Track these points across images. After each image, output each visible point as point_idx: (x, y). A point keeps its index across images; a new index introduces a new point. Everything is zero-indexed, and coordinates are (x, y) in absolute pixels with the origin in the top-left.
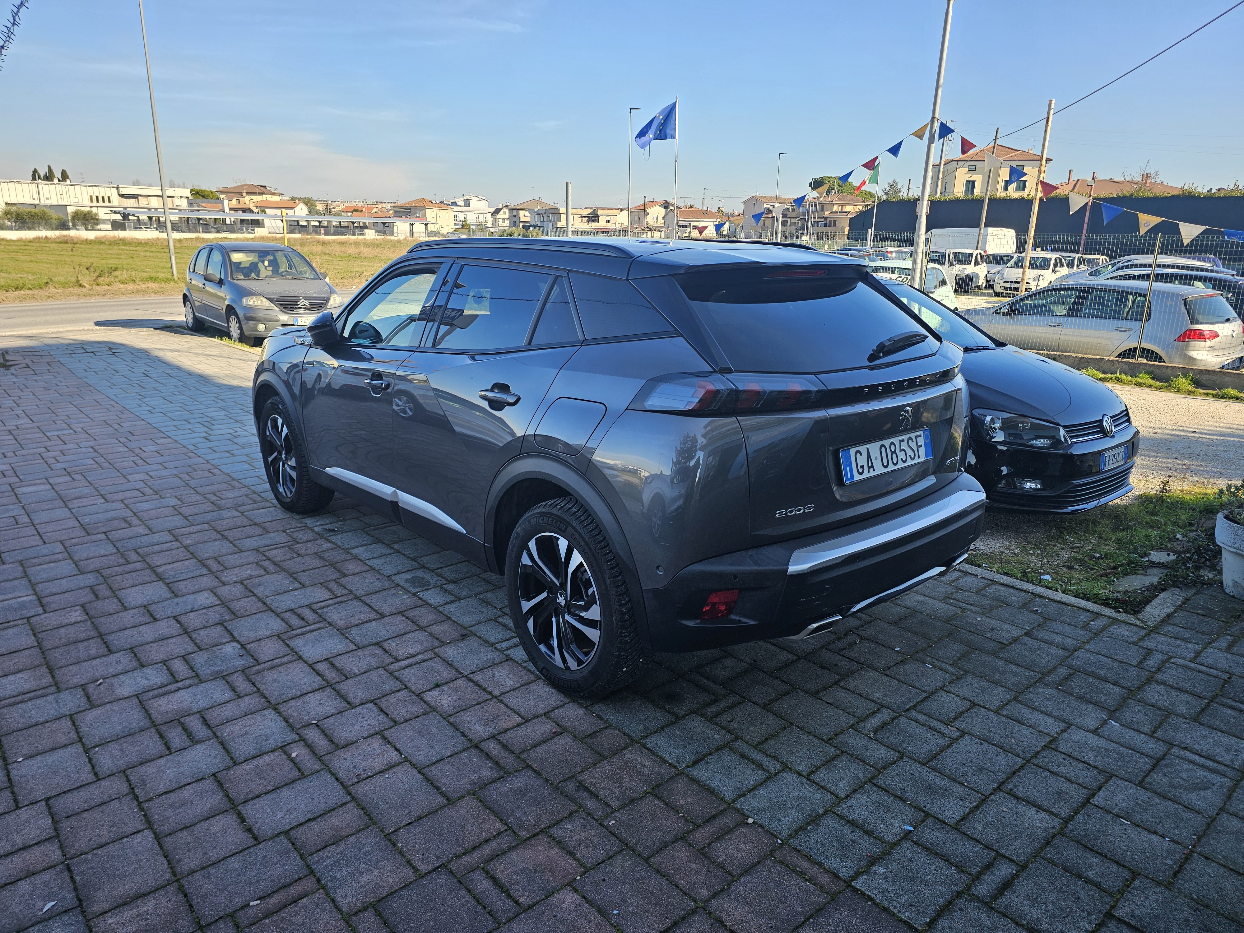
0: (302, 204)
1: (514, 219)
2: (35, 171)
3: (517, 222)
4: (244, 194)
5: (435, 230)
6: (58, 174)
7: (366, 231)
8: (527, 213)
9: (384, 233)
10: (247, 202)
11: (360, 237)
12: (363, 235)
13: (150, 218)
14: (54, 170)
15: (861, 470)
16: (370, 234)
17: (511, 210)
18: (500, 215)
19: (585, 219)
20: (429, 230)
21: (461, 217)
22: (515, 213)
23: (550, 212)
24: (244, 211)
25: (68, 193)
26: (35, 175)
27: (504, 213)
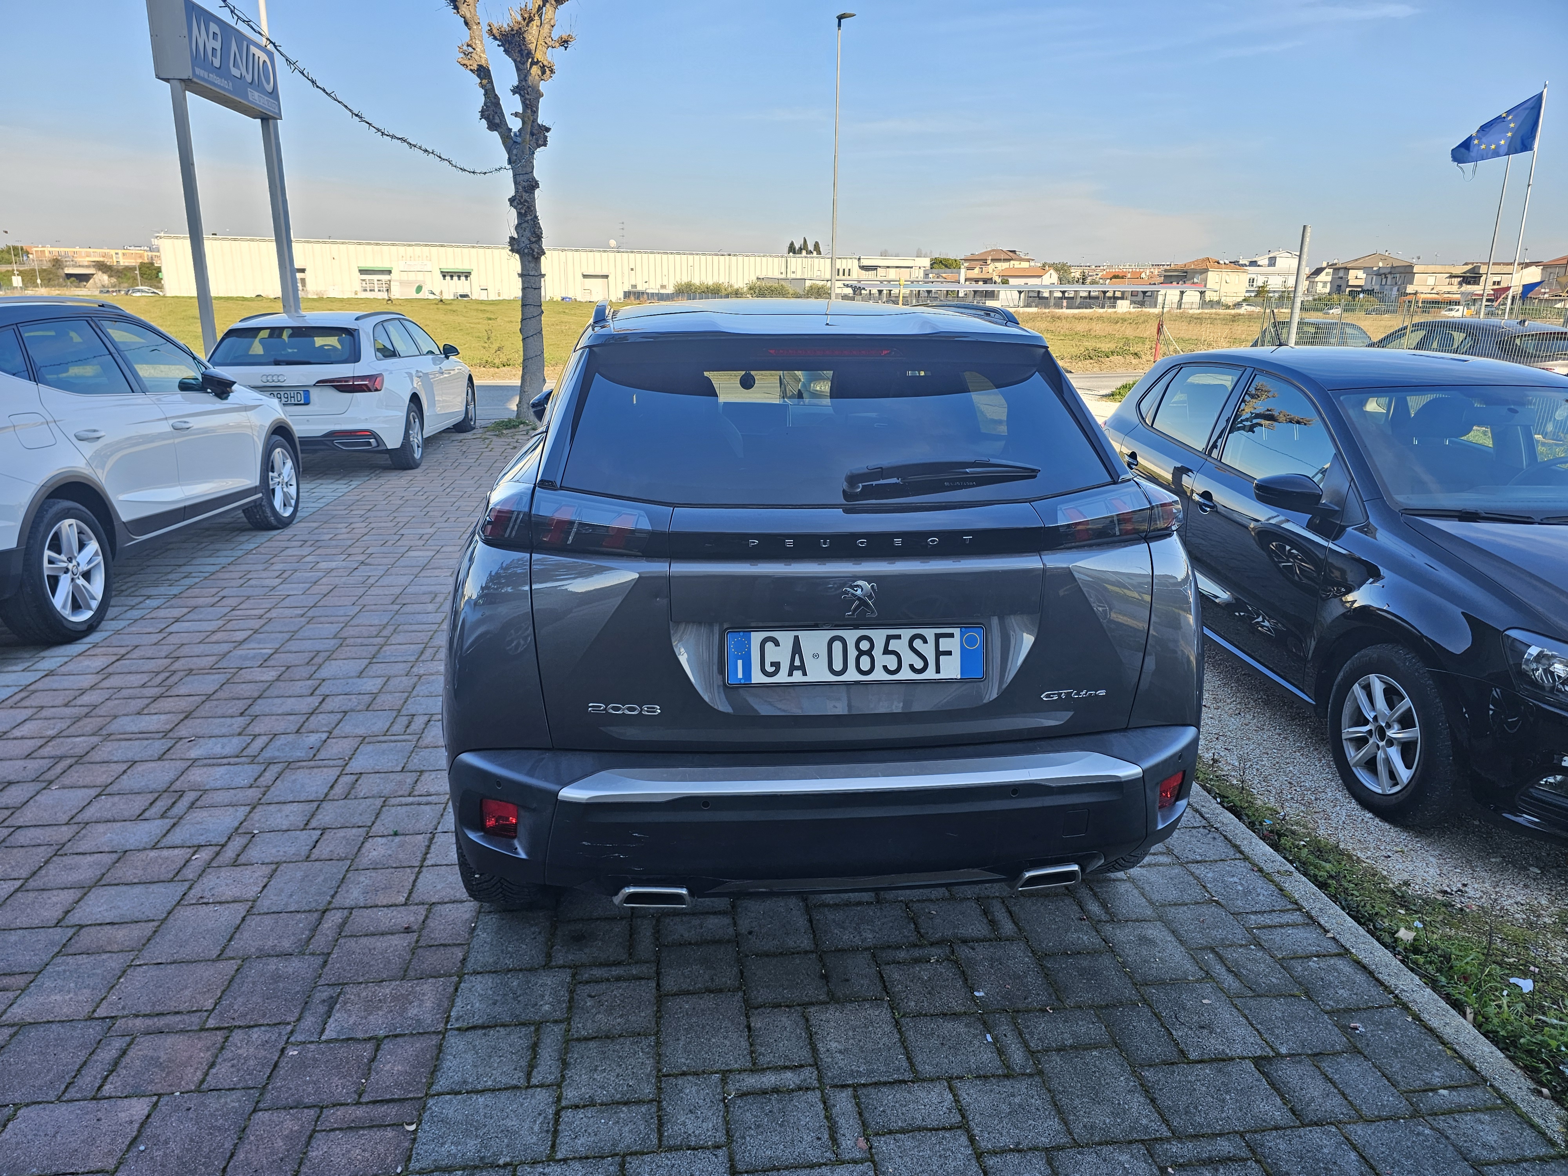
0: (1052, 271)
1: (1339, 282)
2: (792, 244)
3: (1343, 288)
4: (989, 262)
5: (1216, 299)
6: (811, 247)
7: (1119, 302)
8: (1361, 274)
9: (1142, 304)
10: (991, 271)
11: (1110, 310)
12: (1114, 307)
13: (880, 292)
14: (808, 243)
15: (770, 669)
16: (1123, 306)
17: (1337, 270)
18: (1319, 278)
19: (1456, 281)
20: (1208, 299)
21: (1260, 282)
22: (1341, 274)
23: (1397, 270)
24: (985, 281)
25: (812, 266)
26: (792, 249)
27: (1327, 274)
